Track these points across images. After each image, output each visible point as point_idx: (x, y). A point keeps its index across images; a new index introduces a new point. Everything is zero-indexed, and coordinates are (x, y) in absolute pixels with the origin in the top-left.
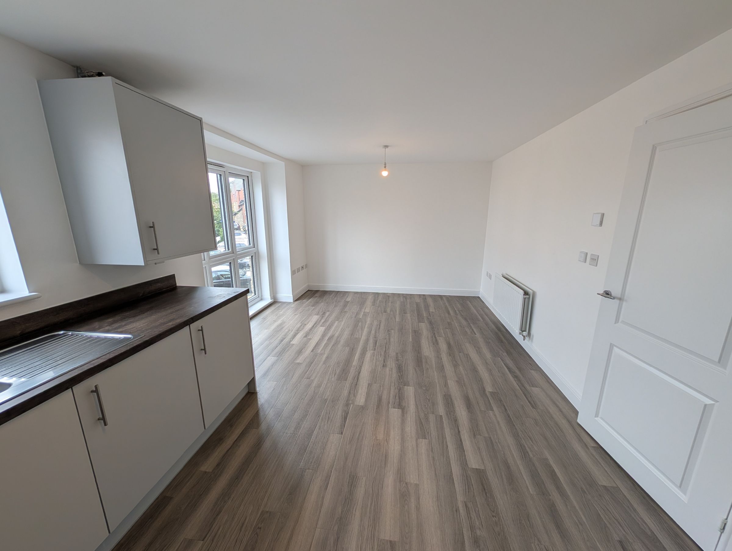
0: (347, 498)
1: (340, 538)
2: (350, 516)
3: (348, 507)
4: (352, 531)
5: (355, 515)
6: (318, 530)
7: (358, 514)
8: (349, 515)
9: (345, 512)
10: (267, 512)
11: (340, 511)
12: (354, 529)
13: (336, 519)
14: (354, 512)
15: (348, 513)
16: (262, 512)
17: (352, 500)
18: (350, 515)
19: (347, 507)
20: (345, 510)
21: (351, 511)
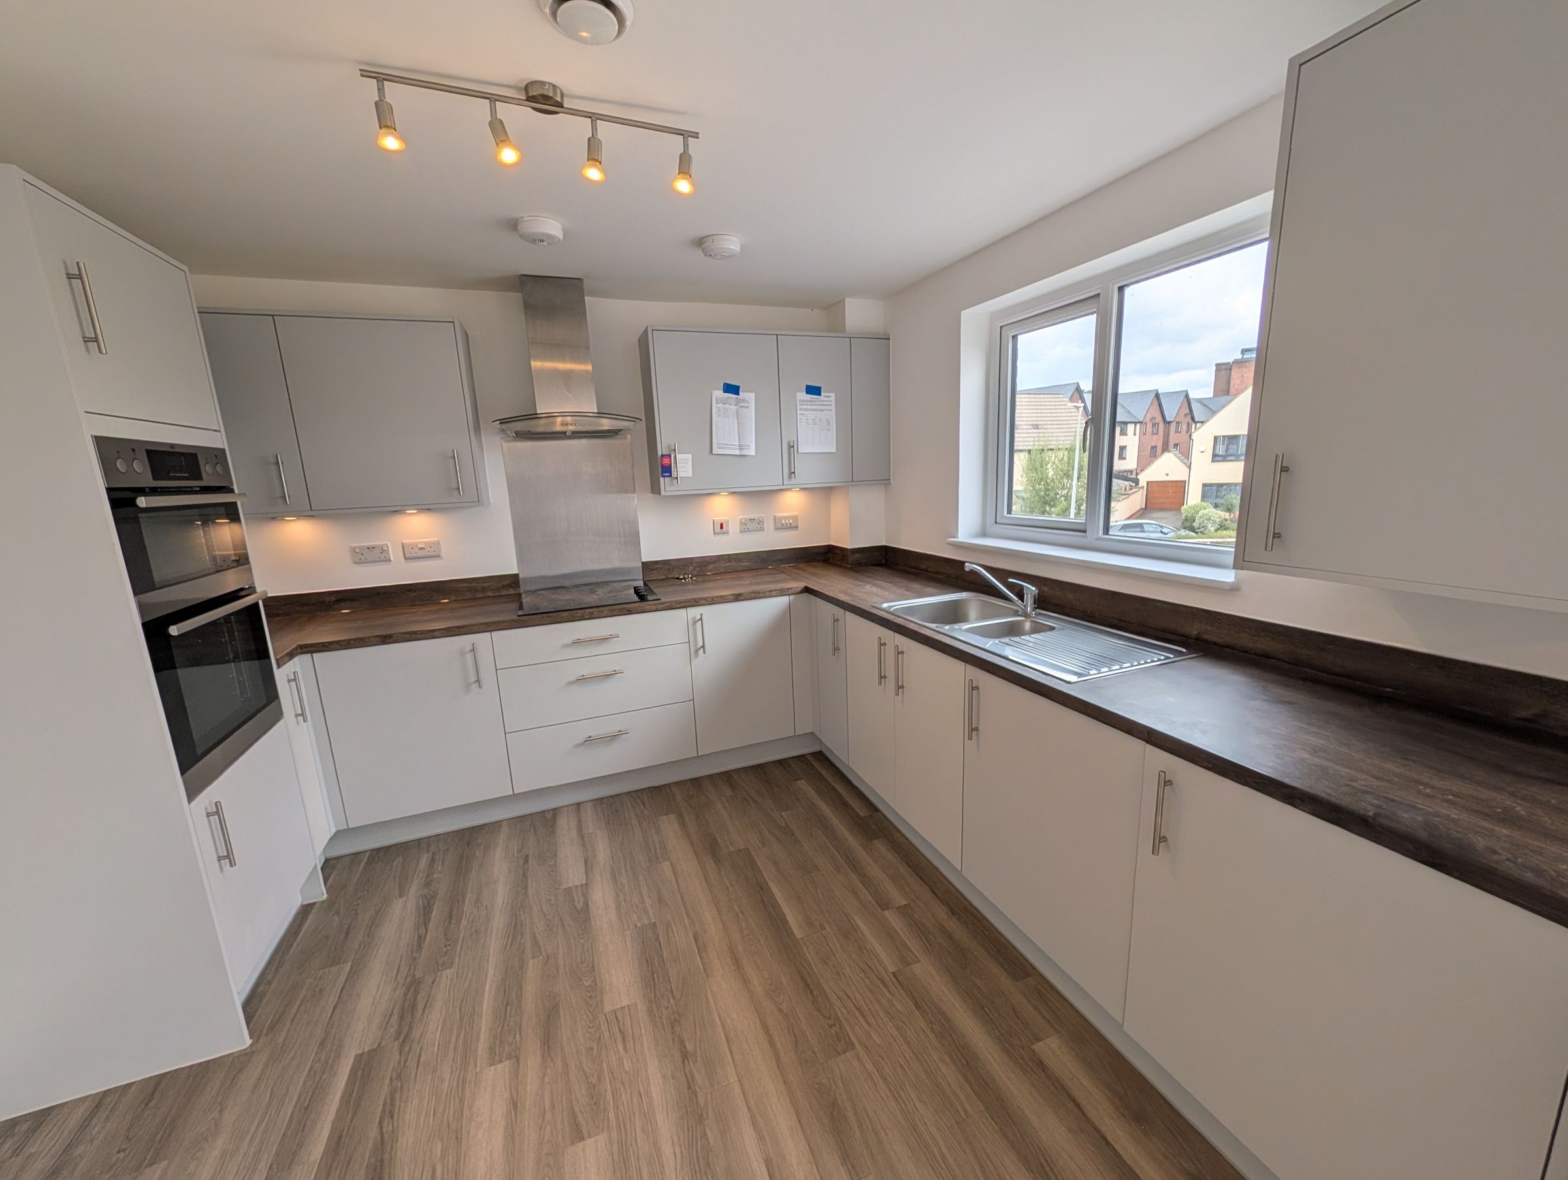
0: (706, 1172)
1: (686, 1090)
2: (682, 1137)
3: (695, 1153)
4: (667, 1112)
5: (673, 1144)
6: (733, 1078)
7: (667, 1150)
8: (686, 1139)
9: (696, 1137)
10: (845, 1052)
11: (709, 1134)
12: (664, 1119)
13: (710, 1115)
14: (676, 1150)
15: (690, 1141)
16: (853, 1047)
17: (694, 1173)
18: (684, 1139)
19: (697, 1152)
20: (699, 1143)
21: (685, 1147)
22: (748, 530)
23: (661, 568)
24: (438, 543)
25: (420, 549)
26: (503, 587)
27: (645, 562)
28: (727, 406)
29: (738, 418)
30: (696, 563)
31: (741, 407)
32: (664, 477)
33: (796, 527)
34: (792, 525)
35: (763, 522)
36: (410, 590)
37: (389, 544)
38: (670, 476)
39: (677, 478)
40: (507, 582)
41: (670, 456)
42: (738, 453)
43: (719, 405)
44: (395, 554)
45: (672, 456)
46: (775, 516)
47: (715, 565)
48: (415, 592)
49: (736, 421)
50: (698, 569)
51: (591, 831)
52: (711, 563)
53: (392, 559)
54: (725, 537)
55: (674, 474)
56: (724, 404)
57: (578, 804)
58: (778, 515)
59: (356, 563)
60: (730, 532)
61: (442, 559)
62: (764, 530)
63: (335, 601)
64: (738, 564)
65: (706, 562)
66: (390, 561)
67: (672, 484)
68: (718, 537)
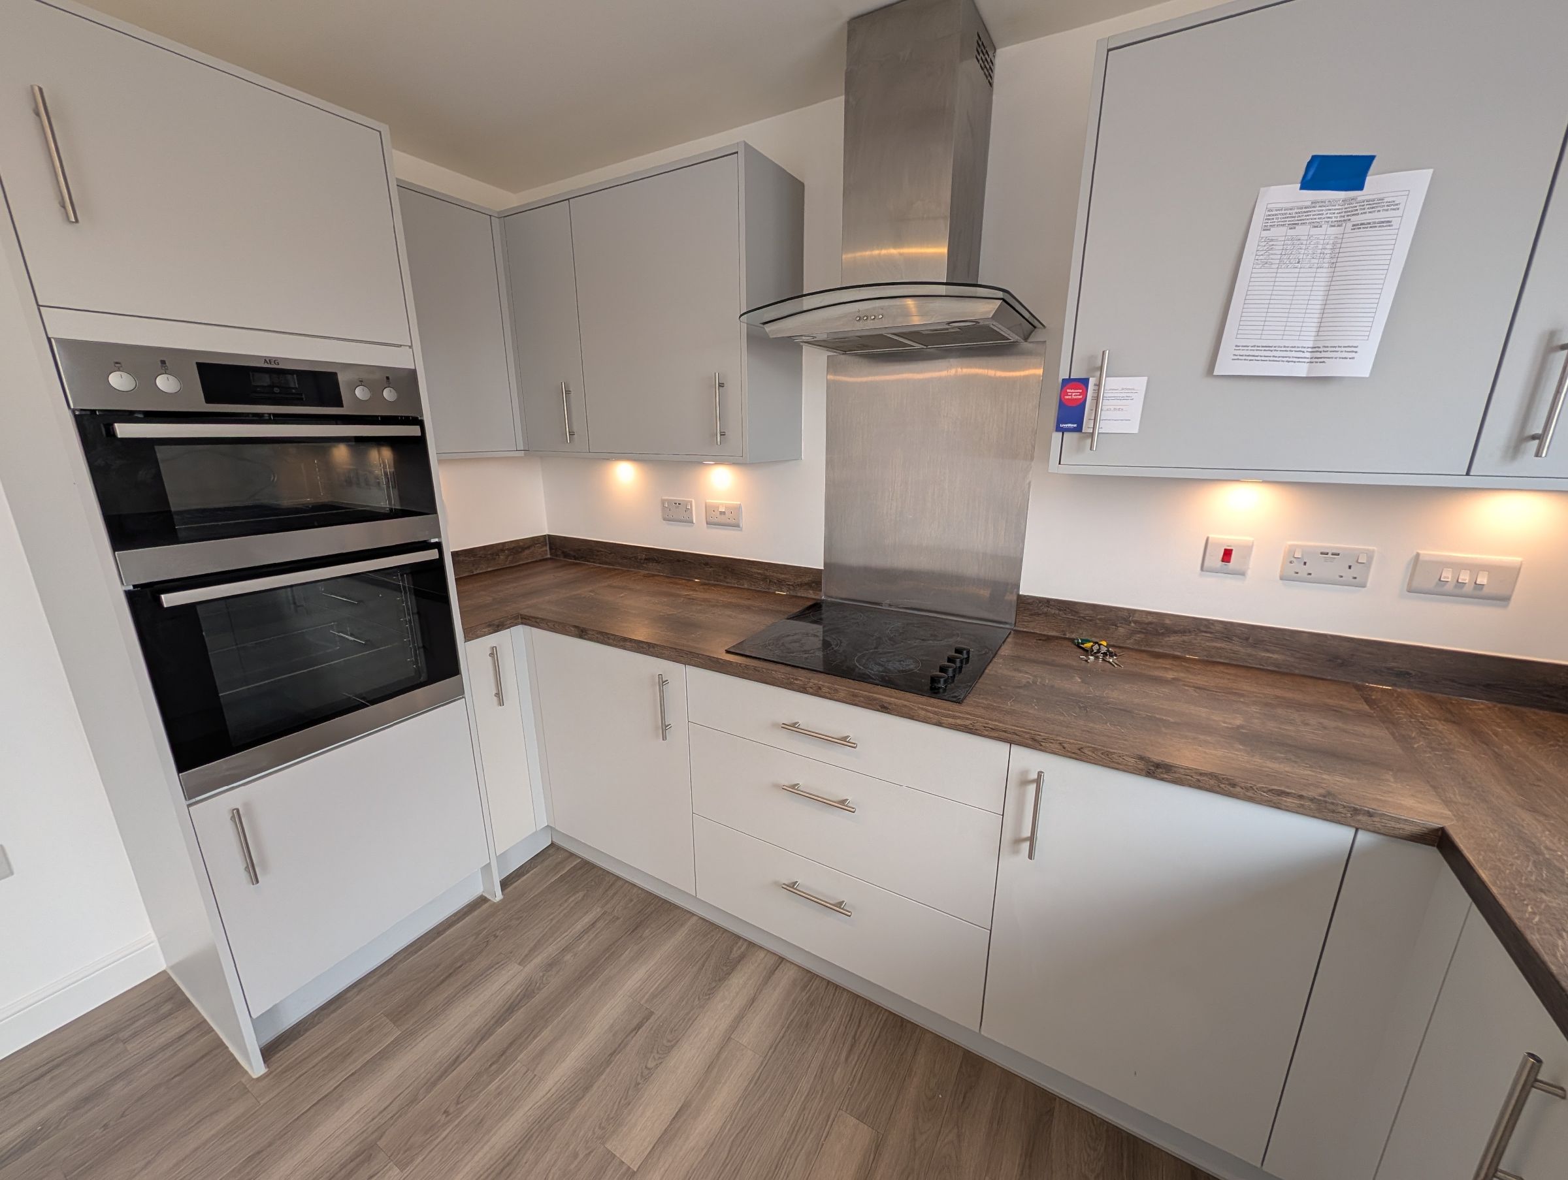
22: (1309, 578)
23: (1054, 615)
24: (738, 509)
25: (721, 513)
26: (801, 585)
27: (1021, 596)
28: (1301, 230)
29: (1333, 265)
30: (1136, 622)
31: (1355, 226)
32: (1063, 431)
33: (1503, 600)
34: (1486, 591)
35: (1367, 565)
36: (706, 564)
37: (693, 501)
38: (1079, 429)
39: (1092, 434)
40: (806, 579)
41: (1084, 382)
42: (1302, 370)
43: (1274, 232)
44: (698, 516)
45: (1092, 381)
46: (1418, 555)
47: (1185, 638)
48: (711, 567)
49: (1324, 273)
50: (1138, 637)
51: (744, 1041)
52: (1175, 632)
53: (694, 521)
54: (1230, 582)
55: (1087, 426)
56: (1293, 226)
57: (782, 959)
58: (1428, 553)
59: (664, 519)
60: (1249, 573)
61: (741, 530)
62: (1364, 586)
63: (646, 559)
64: (1249, 650)
65: (1164, 626)
66: (692, 523)
67: (1079, 449)
68: (1211, 580)
